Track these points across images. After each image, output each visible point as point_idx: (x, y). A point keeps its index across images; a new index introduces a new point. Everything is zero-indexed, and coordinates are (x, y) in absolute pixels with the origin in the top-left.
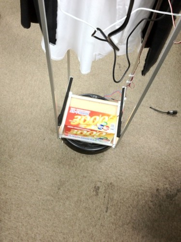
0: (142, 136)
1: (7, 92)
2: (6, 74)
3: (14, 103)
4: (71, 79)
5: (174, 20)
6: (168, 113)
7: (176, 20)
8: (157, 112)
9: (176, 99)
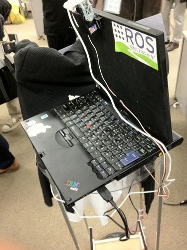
0: (166, 233)
1: (38, 229)
2: (34, 214)
3: (46, 238)
4: (91, 229)
5: (154, 177)
6: (181, 204)
7: (155, 176)
8: (171, 206)
9: (183, 189)
